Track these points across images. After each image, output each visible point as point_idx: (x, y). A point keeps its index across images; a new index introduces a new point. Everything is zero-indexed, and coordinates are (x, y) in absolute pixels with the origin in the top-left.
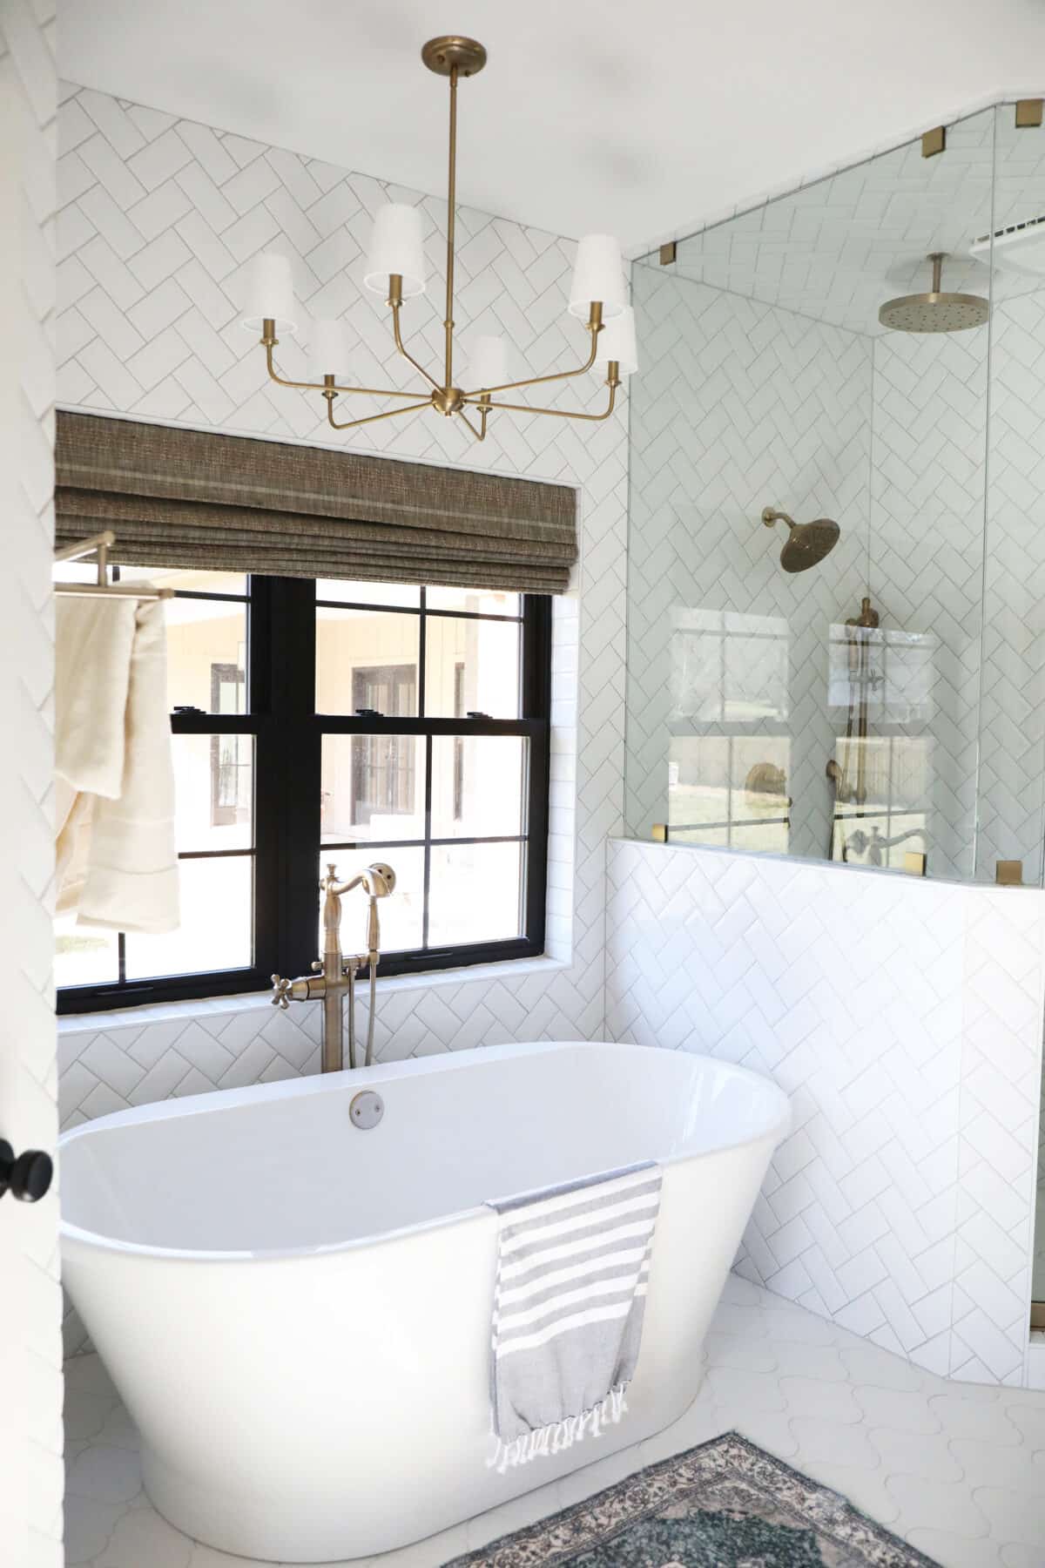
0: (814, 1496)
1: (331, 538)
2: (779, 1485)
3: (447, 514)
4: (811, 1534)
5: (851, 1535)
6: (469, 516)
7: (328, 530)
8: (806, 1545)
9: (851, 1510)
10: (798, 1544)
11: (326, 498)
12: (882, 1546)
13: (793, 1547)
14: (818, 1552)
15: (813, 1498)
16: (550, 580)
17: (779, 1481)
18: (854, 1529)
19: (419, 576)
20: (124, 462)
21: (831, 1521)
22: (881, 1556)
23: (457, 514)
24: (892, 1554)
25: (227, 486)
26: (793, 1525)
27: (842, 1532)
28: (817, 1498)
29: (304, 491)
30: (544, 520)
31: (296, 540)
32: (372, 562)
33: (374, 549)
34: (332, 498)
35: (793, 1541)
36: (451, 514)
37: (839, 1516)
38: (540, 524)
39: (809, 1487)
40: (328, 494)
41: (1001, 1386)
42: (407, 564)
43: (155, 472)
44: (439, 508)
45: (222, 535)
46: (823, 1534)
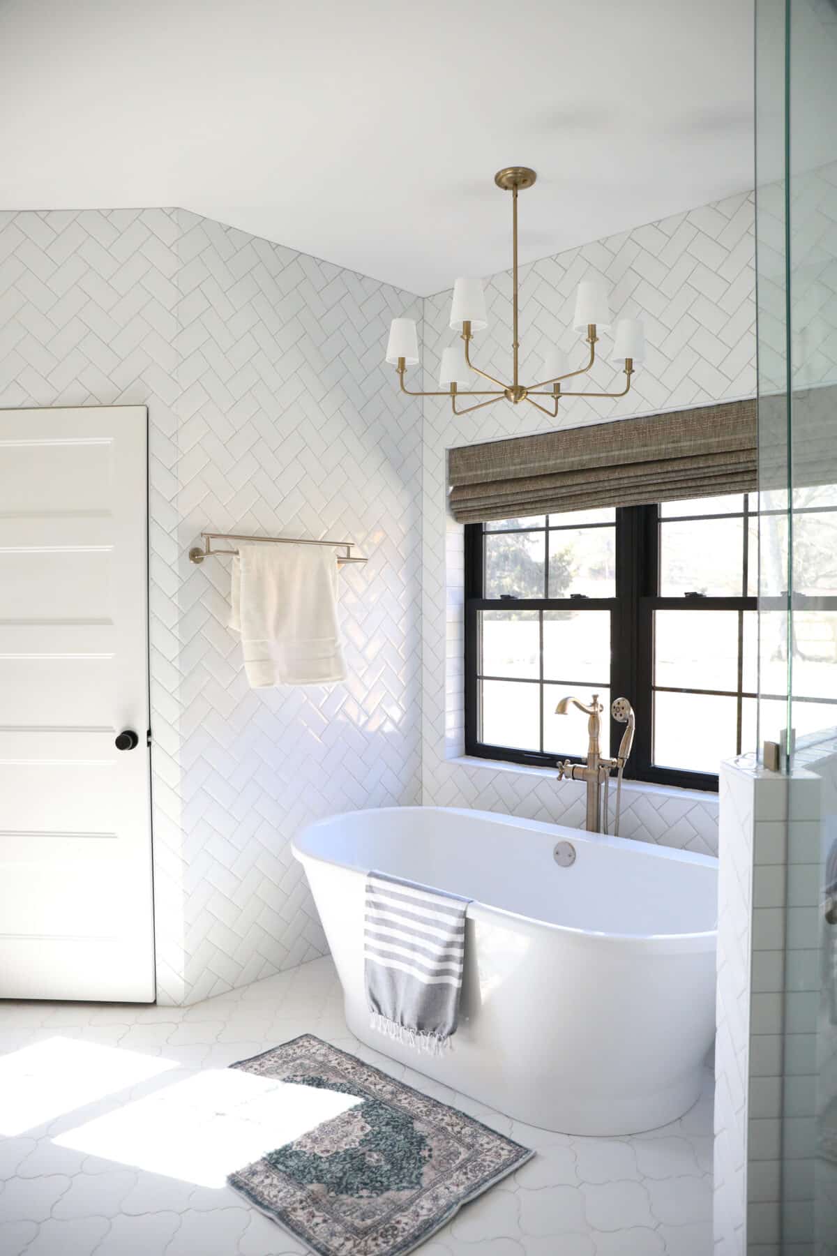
1: (629, 477)
3: (717, 440)
6: (737, 437)
7: (624, 474)
11: (626, 452)
19: (703, 491)
20: (517, 460)
23: (727, 438)
25: (566, 460)
29: (612, 451)
31: (606, 484)
32: (663, 487)
33: (663, 479)
34: (630, 451)
40: (627, 449)
42: (690, 484)
43: (531, 462)
44: (711, 437)
45: (564, 490)
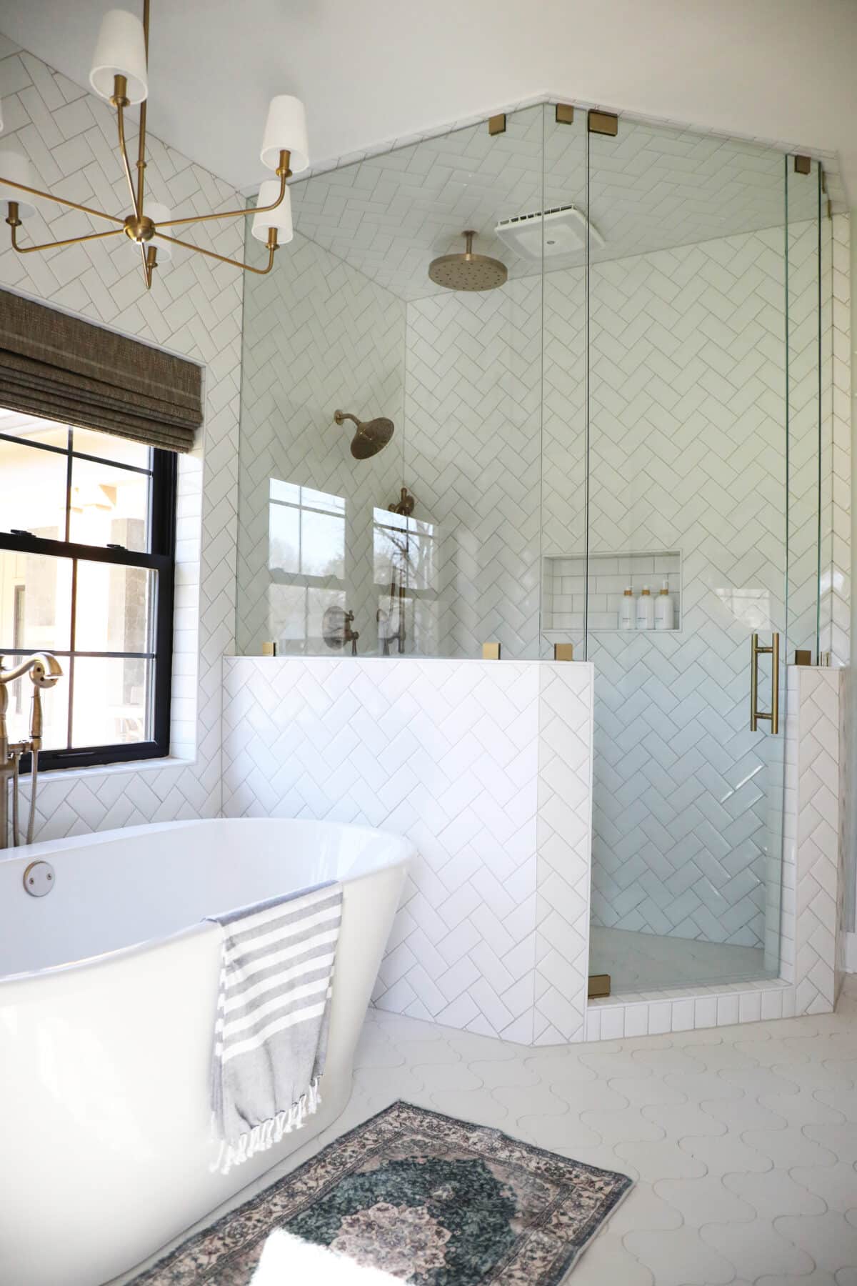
0: (475, 1135)
2: (446, 1132)
3: (99, 366)
4: (480, 1161)
5: (510, 1156)
6: (117, 371)
8: (479, 1170)
9: (506, 1139)
10: (473, 1170)
12: (535, 1159)
13: (470, 1173)
14: (489, 1172)
15: (474, 1136)
16: (179, 438)
17: (445, 1129)
18: (511, 1151)
19: (74, 415)
21: (493, 1149)
22: (536, 1165)
23: (108, 368)
24: (544, 1162)
26: (465, 1158)
27: (503, 1155)
28: (478, 1135)
30: (176, 387)
32: (34, 395)
33: (36, 384)
35: (469, 1169)
36: (102, 367)
37: (498, 1144)
38: (174, 390)
39: (470, 1129)
41: (570, 1043)
42: (64, 403)
44: (93, 360)
46: (489, 1159)
